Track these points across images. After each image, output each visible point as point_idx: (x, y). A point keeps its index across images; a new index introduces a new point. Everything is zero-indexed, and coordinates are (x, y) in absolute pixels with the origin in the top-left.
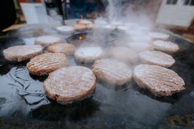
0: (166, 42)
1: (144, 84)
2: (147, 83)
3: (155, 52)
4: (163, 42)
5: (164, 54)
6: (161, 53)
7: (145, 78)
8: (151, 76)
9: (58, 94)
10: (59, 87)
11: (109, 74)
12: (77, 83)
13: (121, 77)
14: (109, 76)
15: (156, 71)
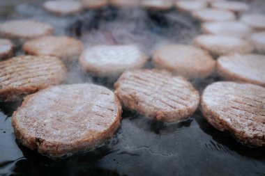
1: (222, 122)
2: (228, 120)
7: (225, 110)
8: (237, 105)
9: (42, 137)
10: (45, 125)
11: (148, 99)
12: (81, 116)
13: (173, 105)
14: (149, 105)
15: (250, 97)
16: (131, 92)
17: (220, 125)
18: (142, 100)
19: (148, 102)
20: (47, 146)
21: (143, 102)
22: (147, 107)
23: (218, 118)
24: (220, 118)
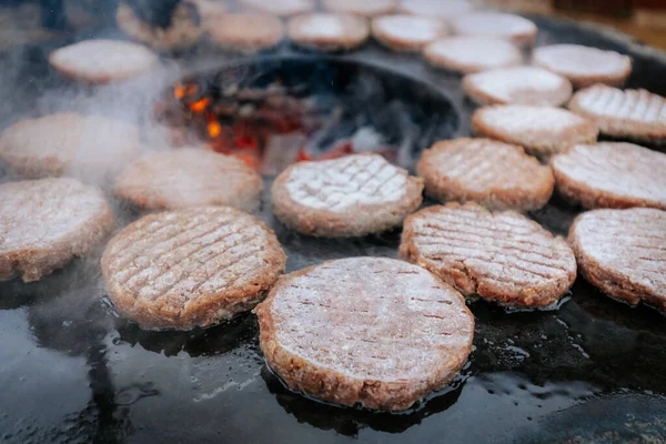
0: (630, 94)
1: (636, 289)
2: (646, 283)
3: (606, 147)
4: (618, 94)
5: (646, 151)
6: (636, 152)
7: (632, 265)
8: (644, 253)
9: (373, 378)
10: (350, 354)
11: (495, 269)
12: (400, 325)
13: (544, 273)
14: (500, 279)
15: (656, 233)
16: (452, 259)
17: (633, 295)
18: (483, 272)
19: (497, 274)
20: (389, 391)
21: (486, 276)
22: (499, 284)
23: (629, 283)
24: (633, 281)
